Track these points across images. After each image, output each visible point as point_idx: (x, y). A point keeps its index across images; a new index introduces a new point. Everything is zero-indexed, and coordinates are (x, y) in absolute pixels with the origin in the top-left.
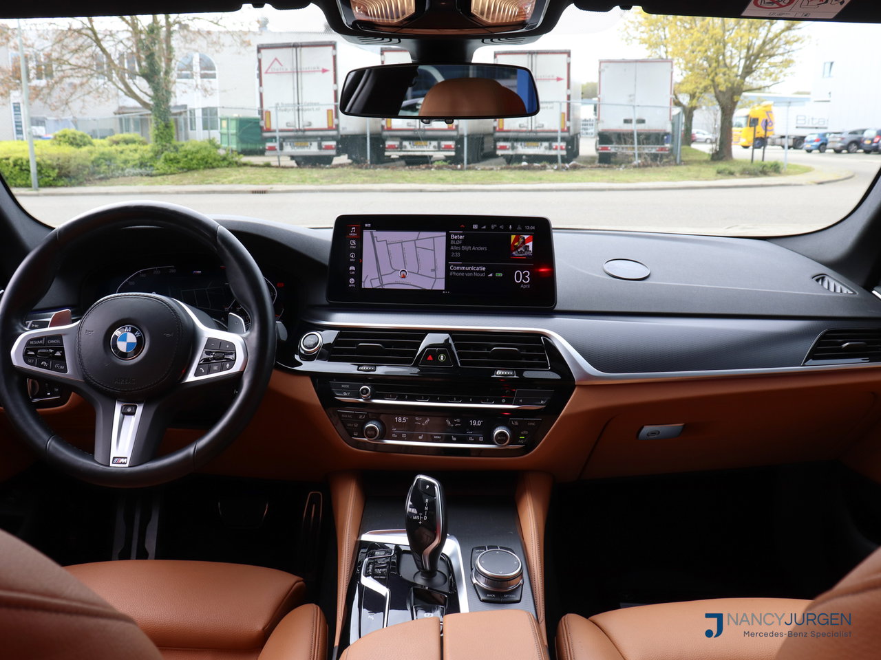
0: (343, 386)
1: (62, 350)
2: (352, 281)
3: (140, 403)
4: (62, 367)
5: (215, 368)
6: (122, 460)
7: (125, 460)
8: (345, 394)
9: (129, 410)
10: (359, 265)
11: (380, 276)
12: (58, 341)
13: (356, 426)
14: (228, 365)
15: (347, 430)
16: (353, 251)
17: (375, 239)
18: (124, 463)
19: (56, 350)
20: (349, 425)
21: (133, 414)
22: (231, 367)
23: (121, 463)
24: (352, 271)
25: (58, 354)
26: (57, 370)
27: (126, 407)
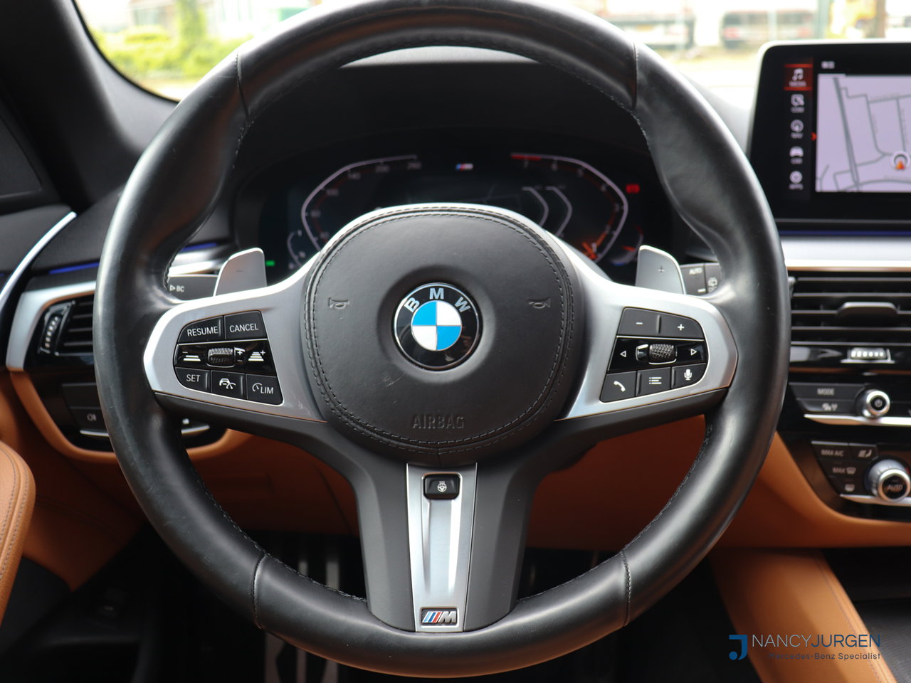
0: (821, 392)
1: (264, 346)
2: (796, 177)
3: (465, 467)
4: (270, 391)
5: (655, 381)
6: (445, 615)
7: (453, 613)
8: (827, 407)
9: (442, 487)
10: (810, 144)
11: (854, 167)
12: (253, 327)
13: (851, 471)
14: (688, 374)
15: (829, 480)
16: (798, 116)
17: (843, 93)
18: (451, 623)
19: (250, 348)
20: (835, 470)
21: (451, 495)
22: (697, 377)
23: (444, 622)
24: (797, 157)
25: (256, 357)
26: (259, 397)
27: (433, 480)
